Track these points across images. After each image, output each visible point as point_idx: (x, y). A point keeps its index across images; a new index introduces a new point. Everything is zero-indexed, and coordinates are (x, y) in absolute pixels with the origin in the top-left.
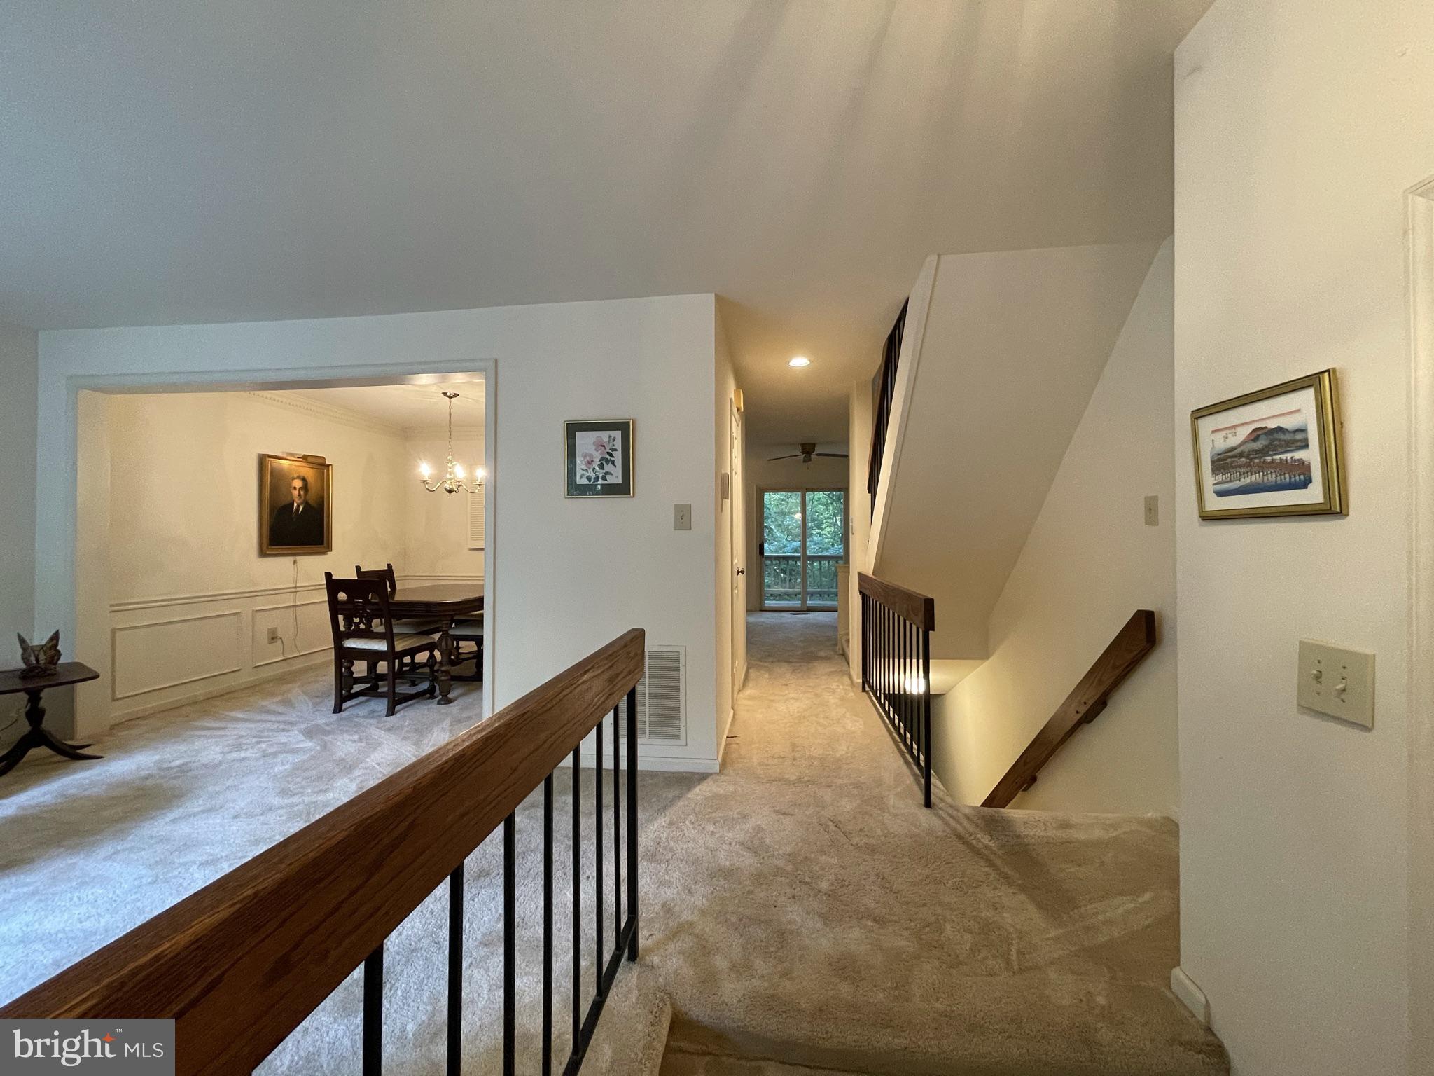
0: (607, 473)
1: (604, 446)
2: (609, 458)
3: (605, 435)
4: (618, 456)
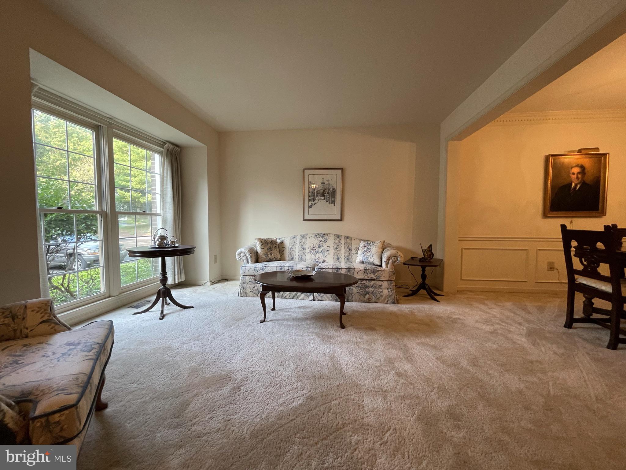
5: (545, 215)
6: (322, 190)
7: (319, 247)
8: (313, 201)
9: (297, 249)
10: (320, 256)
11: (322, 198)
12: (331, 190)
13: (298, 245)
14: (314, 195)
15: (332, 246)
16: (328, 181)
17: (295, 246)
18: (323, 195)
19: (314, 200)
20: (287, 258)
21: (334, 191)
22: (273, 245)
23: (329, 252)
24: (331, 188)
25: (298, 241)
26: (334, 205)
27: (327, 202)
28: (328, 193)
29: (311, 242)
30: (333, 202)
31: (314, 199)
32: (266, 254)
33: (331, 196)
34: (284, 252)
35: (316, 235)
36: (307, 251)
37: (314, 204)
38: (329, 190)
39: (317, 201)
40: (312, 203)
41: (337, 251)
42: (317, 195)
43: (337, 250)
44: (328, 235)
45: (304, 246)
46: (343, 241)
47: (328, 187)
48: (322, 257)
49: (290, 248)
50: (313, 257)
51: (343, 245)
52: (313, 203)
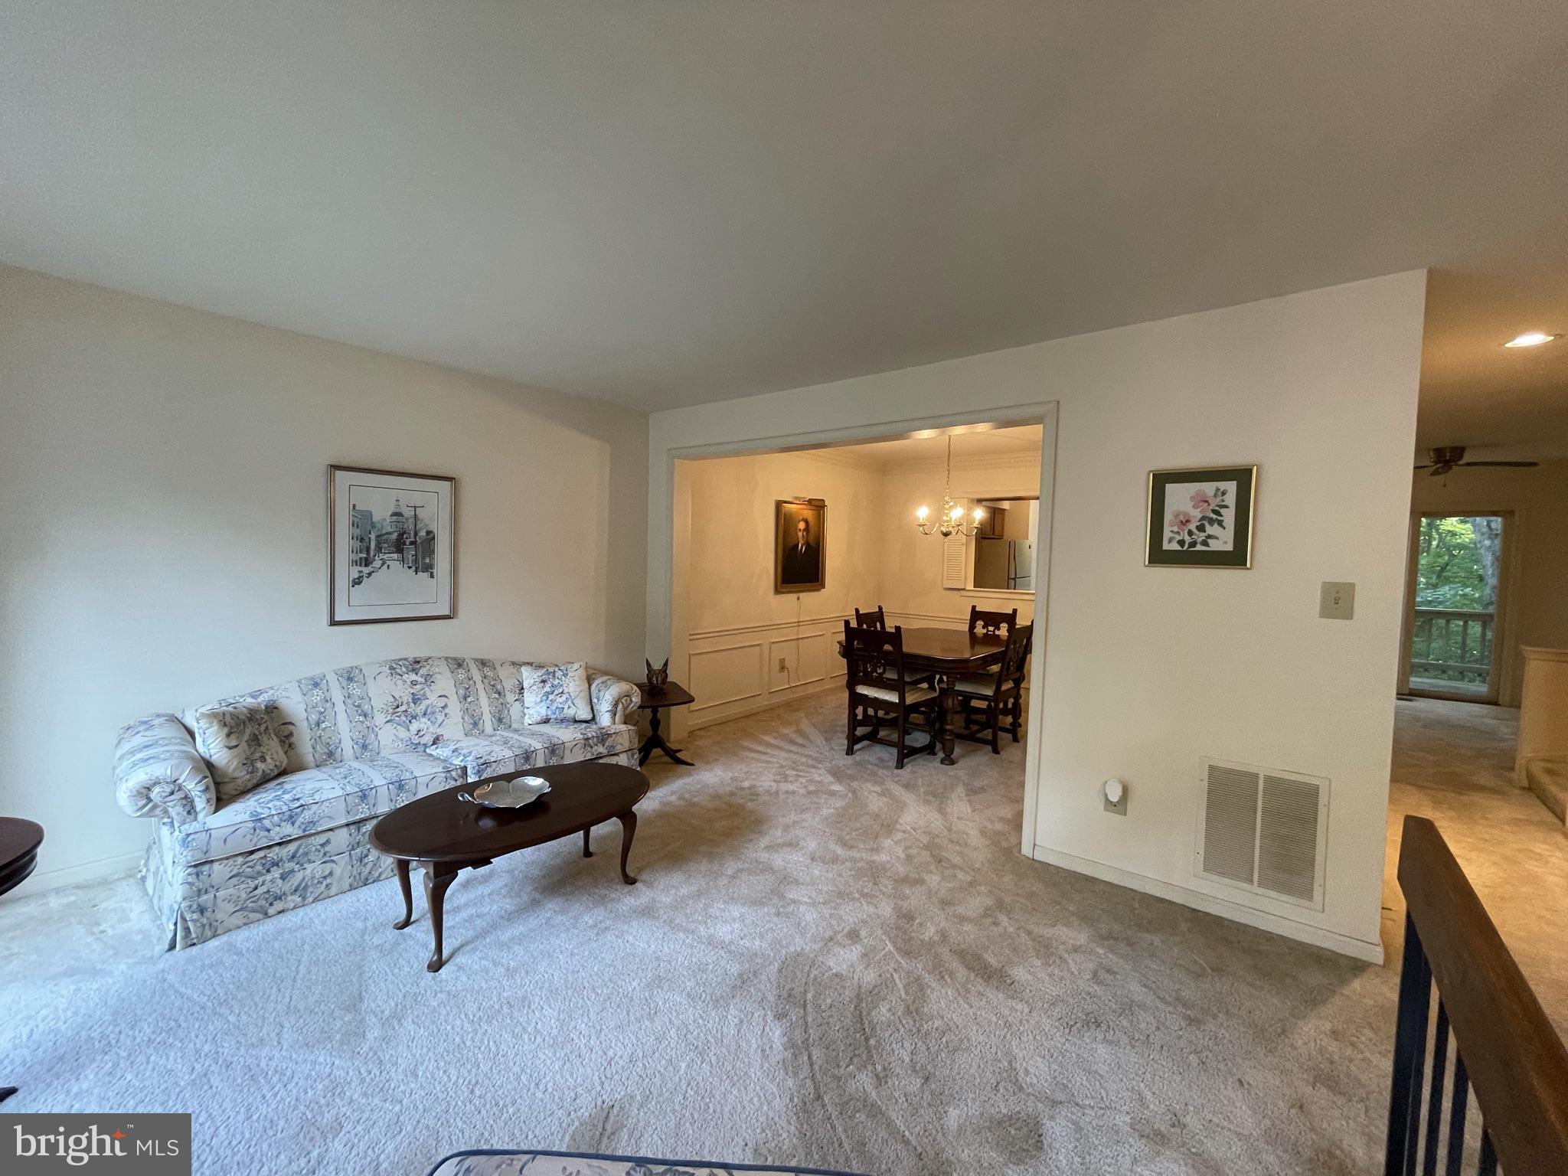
0: (1209, 537)
1: (1207, 502)
2: (1214, 516)
3: (1209, 488)
4: (1229, 516)
5: (777, 591)
6: (396, 534)
7: (416, 700)
8: (366, 566)
9: (342, 718)
10: (422, 726)
11: (395, 556)
12: (423, 533)
13: (340, 708)
14: (368, 550)
15: (451, 691)
16: (413, 509)
17: (330, 713)
18: (399, 547)
19: (367, 562)
20: (309, 759)
21: (431, 537)
22: (259, 725)
23: (447, 711)
24: (421, 529)
25: (337, 695)
26: (432, 576)
27: (410, 568)
28: (412, 543)
29: (381, 691)
30: (428, 568)
31: (366, 559)
32: (249, 762)
33: (423, 552)
34: (292, 740)
35: (392, 668)
36: (380, 719)
37: (370, 574)
38: (416, 534)
39: (377, 563)
40: (360, 572)
41: (470, 703)
42: (379, 549)
43: (469, 700)
44: (430, 661)
45: (366, 707)
46: (477, 676)
47: (411, 527)
48: (431, 729)
49: (313, 722)
50: (403, 733)
51: (480, 686)
52: (366, 570)
